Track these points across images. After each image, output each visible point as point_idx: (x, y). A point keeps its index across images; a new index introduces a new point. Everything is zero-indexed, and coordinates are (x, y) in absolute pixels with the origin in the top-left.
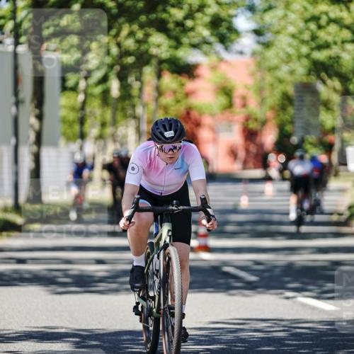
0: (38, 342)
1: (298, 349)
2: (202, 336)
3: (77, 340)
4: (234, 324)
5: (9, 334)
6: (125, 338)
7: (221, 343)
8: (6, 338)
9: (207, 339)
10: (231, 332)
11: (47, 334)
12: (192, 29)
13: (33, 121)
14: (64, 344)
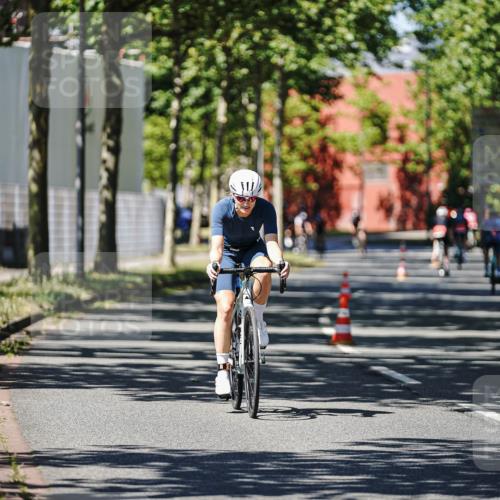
0: (110, 466)
1: (476, 483)
2: (342, 461)
3: (166, 464)
4: (387, 446)
5: (70, 455)
6: (233, 462)
7: (368, 473)
8: (66, 460)
9: (348, 466)
10: (383, 457)
11: (124, 455)
12: (330, 31)
13: (106, 155)
14: (147, 470)
